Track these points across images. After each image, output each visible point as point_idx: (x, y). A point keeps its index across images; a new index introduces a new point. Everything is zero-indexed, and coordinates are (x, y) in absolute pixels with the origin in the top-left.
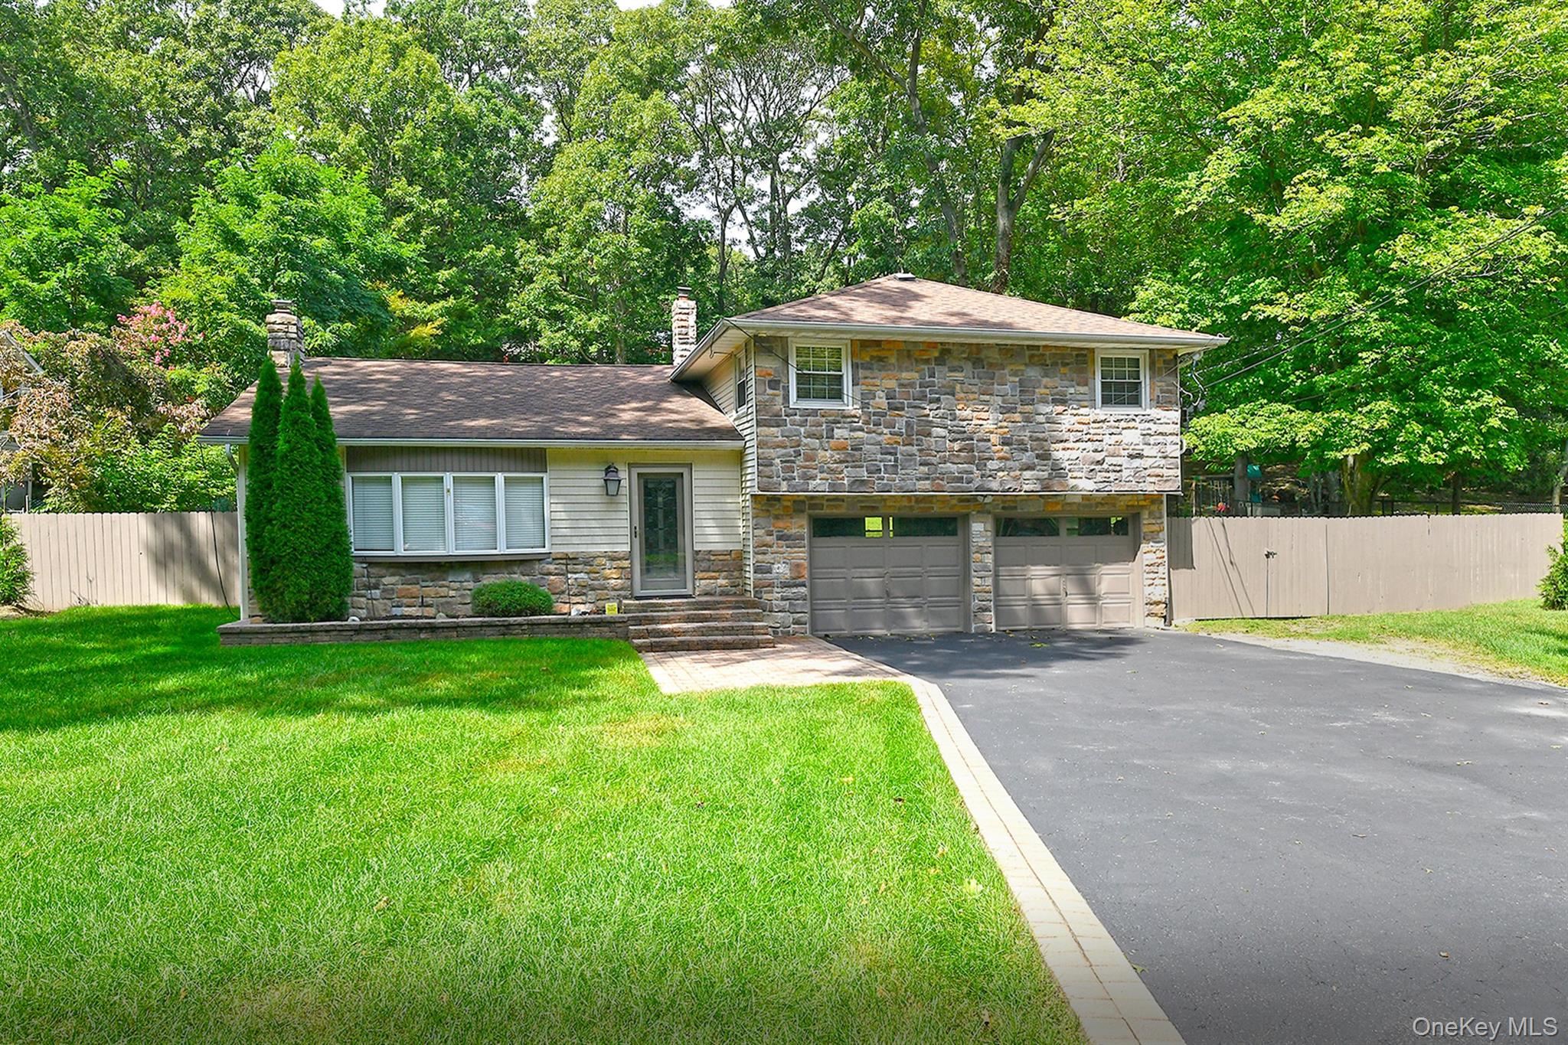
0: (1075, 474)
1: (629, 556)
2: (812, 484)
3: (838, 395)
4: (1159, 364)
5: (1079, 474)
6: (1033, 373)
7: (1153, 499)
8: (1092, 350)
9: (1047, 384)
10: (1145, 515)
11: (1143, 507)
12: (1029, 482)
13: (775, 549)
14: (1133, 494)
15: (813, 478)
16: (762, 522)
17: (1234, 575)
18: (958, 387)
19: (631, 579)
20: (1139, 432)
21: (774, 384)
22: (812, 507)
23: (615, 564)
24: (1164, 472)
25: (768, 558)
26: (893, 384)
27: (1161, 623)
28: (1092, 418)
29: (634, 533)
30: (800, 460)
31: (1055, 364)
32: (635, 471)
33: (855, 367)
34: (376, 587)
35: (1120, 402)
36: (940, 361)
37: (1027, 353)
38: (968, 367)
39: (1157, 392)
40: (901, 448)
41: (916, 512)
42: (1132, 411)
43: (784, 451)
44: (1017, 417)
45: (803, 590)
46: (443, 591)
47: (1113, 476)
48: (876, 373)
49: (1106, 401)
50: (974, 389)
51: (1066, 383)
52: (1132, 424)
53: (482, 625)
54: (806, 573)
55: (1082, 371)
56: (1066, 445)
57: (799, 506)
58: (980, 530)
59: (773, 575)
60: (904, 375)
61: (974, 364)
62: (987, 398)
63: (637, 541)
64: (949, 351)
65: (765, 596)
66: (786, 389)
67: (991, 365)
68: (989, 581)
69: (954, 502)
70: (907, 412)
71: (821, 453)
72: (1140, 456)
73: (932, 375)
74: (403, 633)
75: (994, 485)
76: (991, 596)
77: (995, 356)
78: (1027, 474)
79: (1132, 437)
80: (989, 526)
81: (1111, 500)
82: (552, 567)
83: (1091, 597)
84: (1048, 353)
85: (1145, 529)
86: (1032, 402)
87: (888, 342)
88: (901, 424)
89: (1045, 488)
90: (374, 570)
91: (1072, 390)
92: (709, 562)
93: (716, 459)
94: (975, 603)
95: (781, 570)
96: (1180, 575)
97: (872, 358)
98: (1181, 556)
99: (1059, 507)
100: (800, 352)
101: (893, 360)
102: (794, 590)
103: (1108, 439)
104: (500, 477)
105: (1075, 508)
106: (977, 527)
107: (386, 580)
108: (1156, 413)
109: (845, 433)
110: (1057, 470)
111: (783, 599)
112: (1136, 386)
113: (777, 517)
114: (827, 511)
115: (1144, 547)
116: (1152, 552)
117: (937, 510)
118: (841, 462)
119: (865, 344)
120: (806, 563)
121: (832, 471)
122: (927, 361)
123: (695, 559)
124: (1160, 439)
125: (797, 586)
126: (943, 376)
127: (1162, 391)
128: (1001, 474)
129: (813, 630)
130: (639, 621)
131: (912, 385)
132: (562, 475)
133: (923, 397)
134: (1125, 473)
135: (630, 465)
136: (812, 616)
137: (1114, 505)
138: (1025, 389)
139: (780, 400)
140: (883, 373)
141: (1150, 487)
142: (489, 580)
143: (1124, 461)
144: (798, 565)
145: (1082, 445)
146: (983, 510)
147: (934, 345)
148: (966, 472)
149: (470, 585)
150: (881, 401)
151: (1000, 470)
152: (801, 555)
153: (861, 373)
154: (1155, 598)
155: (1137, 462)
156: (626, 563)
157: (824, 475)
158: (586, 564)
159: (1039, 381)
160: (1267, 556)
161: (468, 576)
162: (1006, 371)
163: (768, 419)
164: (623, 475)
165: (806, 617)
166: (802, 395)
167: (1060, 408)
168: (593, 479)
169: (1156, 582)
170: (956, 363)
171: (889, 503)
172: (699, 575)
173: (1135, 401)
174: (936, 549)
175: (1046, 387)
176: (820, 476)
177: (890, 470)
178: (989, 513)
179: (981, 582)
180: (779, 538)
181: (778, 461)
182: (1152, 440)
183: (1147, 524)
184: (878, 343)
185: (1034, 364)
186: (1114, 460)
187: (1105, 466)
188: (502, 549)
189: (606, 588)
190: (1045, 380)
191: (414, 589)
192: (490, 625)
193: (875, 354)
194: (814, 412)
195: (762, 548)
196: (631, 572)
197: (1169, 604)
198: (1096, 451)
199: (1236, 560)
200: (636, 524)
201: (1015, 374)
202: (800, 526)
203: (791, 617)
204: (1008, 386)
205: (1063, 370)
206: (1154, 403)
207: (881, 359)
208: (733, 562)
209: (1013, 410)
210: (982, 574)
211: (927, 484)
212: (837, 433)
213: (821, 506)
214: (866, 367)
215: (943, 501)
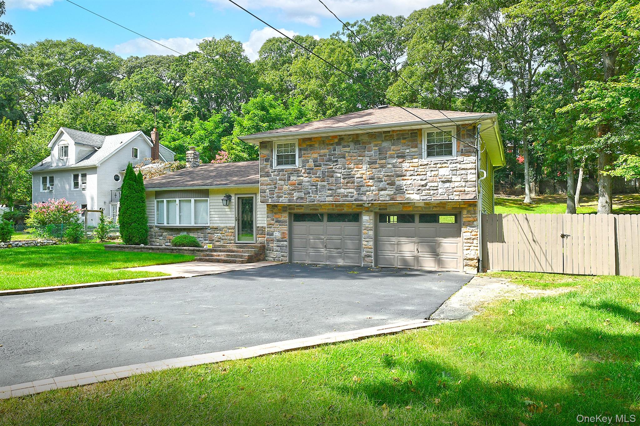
0: (409, 192)
1: (234, 228)
2: (283, 200)
3: (294, 163)
4: (462, 133)
5: (412, 192)
6: (385, 144)
8: (420, 130)
9: (394, 149)
10: (465, 212)
11: (462, 208)
12: (385, 196)
13: (275, 226)
15: (281, 197)
16: (270, 215)
17: (536, 248)
18: (347, 154)
19: (235, 236)
20: (449, 169)
21: (267, 160)
22: (290, 209)
23: (230, 231)
24: (467, 189)
25: (272, 229)
26: (316, 156)
27: (474, 270)
28: (420, 163)
29: (236, 219)
30: (277, 190)
31: (398, 139)
32: (237, 196)
33: (300, 150)
34: (161, 236)
35: (439, 154)
36: (338, 144)
37: (384, 135)
38: (352, 145)
39: (462, 147)
40: (320, 183)
41: (336, 212)
42: (445, 158)
43: (270, 186)
44: (377, 166)
45: (285, 243)
47: (432, 192)
48: (309, 152)
49: (429, 154)
50: (355, 154)
51: (405, 147)
52: (444, 165)
54: (287, 236)
55: (414, 141)
56: (405, 178)
57: (284, 209)
58: (367, 220)
59: (274, 237)
60: (322, 151)
61: (355, 143)
62: (361, 158)
63: (236, 222)
64: (342, 139)
65: (271, 245)
66: (272, 162)
67: (363, 143)
68: (372, 243)
69: (354, 206)
70: (323, 168)
71: (285, 186)
72: (450, 181)
73: (335, 150)
75: (365, 198)
76: (373, 250)
77: (366, 138)
78: (382, 193)
79: (444, 172)
80: (372, 217)
83: (435, 253)
84: (395, 134)
85: (464, 220)
86: (385, 158)
87: (314, 138)
88: (319, 173)
89: (392, 199)
90: (161, 231)
91: (408, 151)
94: (364, 253)
95: (277, 235)
97: (307, 145)
99: (411, 209)
100: (279, 146)
101: (317, 145)
102: (282, 243)
103: (429, 174)
104: (193, 200)
105: (420, 209)
106: (365, 218)
107: (164, 234)
108: (460, 158)
109: (295, 178)
110: (400, 190)
111: (277, 246)
112: (450, 146)
113: (275, 213)
114: (297, 211)
115: (463, 229)
117: (346, 210)
118: (293, 190)
119: (305, 140)
120: (287, 232)
121: (289, 194)
122: (332, 144)
123: (257, 230)
124: (463, 172)
125: (282, 241)
126: (339, 150)
127: (465, 147)
128: (368, 193)
131: (325, 155)
132: (214, 198)
133: (330, 160)
134: (440, 191)
135: (236, 194)
137: (444, 207)
138: (382, 153)
139: (269, 166)
140: (312, 151)
141: (456, 197)
143: (439, 184)
144: (283, 233)
145: (413, 177)
146: (368, 210)
147: (335, 137)
148: (350, 193)
150: (311, 163)
151: (367, 191)
152: (285, 229)
153: (303, 152)
154: (471, 257)
155: (447, 185)
157: (286, 196)
158: (220, 230)
159: (390, 148)
160: (563, 236)
162: (372, 145)
163: (263, 174)
164: (233, 198)
165: (287, 254)
166: (279, 163)
167: (401, 160)
169: (471, 248)
170: (346, 144)
171: (323, 207)
172: (258, 236)
173: (450, 153)
174: (348, 227)
175: (393, 150)
176: (284, 196)
177: (314, 193)
178: (372, 211)
179: (367, 243)
180: (276, 222)
181: (268, 190)
182: (458, 172)
183: (465, 217)
184: (310, 139)
185: (387, 140)
186: (433, 184)
187: (427, 187)
188: (193, 224)
189: (226, 240)
190: (392, 147)
193: (308, 143)
194: (282, 170)
195: (270, 225)
196: (235, 234)
197: (481, 260)
198: (422, 180)
199: (537, 238)
201: (376, 146)
202: (285, 217)
204: (373, 152)
205: (402, 141)
206: (460, 153)
207: (311, 146)
209: (375, 163)
210: (368, 240)
211: (331, 199)
212: (292, 178)
213: (294, 209)
214: (305, 150)
215: (349, 206)
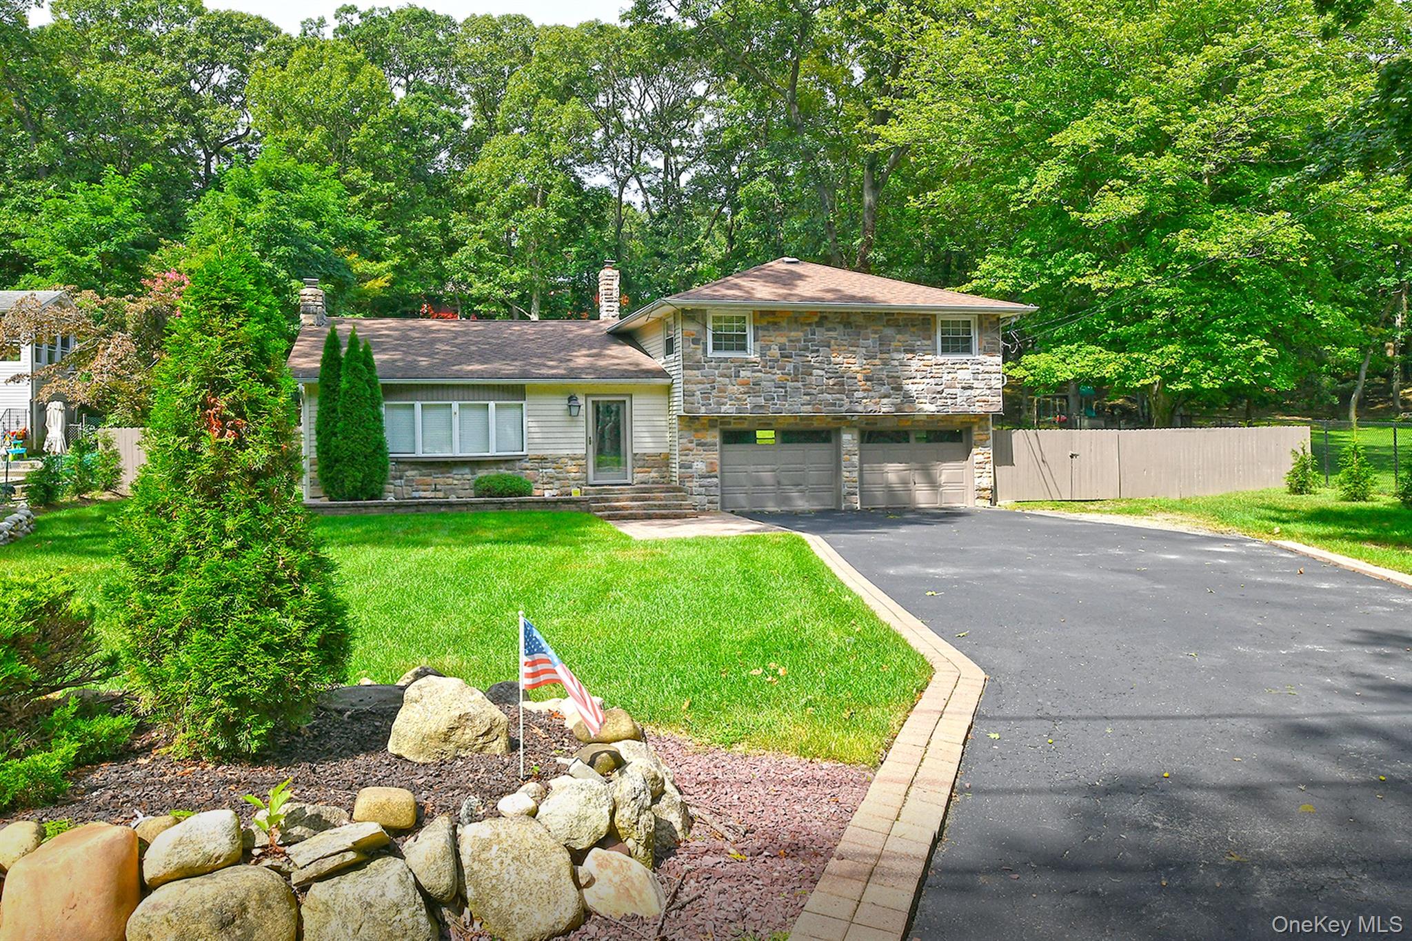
0: (921, 401)
1: (584, 458)
2: (723, 408)
3: (743, 348)
4: (986, 324)
5: (924, 401)
6: (889, 332)
7: (983, 418)
8: (935, 315)
9: (899, 339)
10: (976, 428)
11: (973, 423)
12: (885, 407)
13: (694, 452)
14: (966, 414)
15: (724, 404)
16: (686, 434)
17: (1045, 470)
18: (833, 342)
19: (586, 473)
20: (970, 371)
21: (696, 341)
22: (722, 423)
23: (574, 463)
24: (990, 398)
25: (690, 458)
26: (784, 340)
27: (988, 504)
28: (934, 362)
29: (589, 441)
30: (715, 393)
31: (906, 325)
32: (591, 399)
33: (756, 329)
34: (401, 478)
35: (956, 351)
36: (819, 324)
37: (885, 318)
38: (841, 328)
39: (984, 343)
40: (789, 384)
41: (801, 427)
42: (965, 357)
43: (703, 386)
44: (877, 362)
45: (715, 480)
46: (449, 481)
47: (949, 401)
48: (772, 333)
49: (945, 350)
50: (845, 343)
51: (915, 338)
52: (964, 366)
53: (485, 503)
54: (718, 469)
55: (928, 330)
56: (915, 381)
57: (712, 423)
58: (849, 439)
59: (693, 470)
60: (792, 334)
61: (845, 326)
62: (854, 349)
63: (591, 447)
64: (826, 318)
65: (687, 484)
66: (705, 344)
67: (857, 326)
68: (856, 474)
69: (829, 420)
70: (796, 360)
71: (730, 387)
72: (971, 388)
73: (814, 334)
74: (430, 508)
75: (860, 408)
76: (857, 484)
77: (860, 320)
78: (885, 401)
79: (964, 375)
80: (856, 436)
81: (949, 418)
82: (528, 465)
83: (933, 484)
84: (901, 318)
85: (975, 438)
86: (888, 352)
87: (781, 312)
88: (789, 367)
89: (898, 410)
90: (399, 467)
91: (919, 343)
92: (645, 461)
93: (652, 390)
94: (845, 490)
95: (699, 466)
96: (1003, 471)
97: (769, 322)
98: (1003, 456)
99: (909, 423)
100: (716, 319)
101: (784, 324)
102: (709, 480)
103: (946, 377)
104: (492, 404)
105: (921, 423)
106: (846, 437)
107: (409, 473)
108: (982, 358)
109: (748, 374)
110: (908, 398)
111: (700, 486)
112: (969, 340)
113: (696, 431)
114: (733, 426)
115: (975, 451)
116: (981, 455)
117: (816, 425)
118: (745, 393)
119: (763, 314)
120: (718, 462)
121: (738, 399)
122: (810, 324)
123: (633, 459)
124: (987, 376)
125: (710, 477)
126: (820, 334)
127: (988, 343)
128: (865, 401)
129: (723, 508)
130: (597, 501)
131: (798, 341)
132: (538, 402)
133: (807, 349)
134: (959, 400)
135: (588, 395)
136: (722, 499)
137: (952, 422)
138: (883, 343)
139: (700, 351)
140: (777, 333)
141: (978, 409)
142: (482, 473)
143: (958, 391)
144: (712, 463)
145: (926, 381)
146: (851, 425)
147: (815, 313)
148: (839, 400)
149: (469, 477)
150: (775, 352)
151: (864, 398)
152: (714, 456)
153: (760, 333)
154: (983, 486)
155: (968, 392)
156: (583, 462)
157: (733, 402)
158: (553, 462)
159: (894, 337)
160: (1072, 457)
161: (467, 470)
162: (869, 331)
163: (690, 364)
164: (581, 402)
165: (718, 499)
166: (716, 348)
167: (910, 356)
168: (560, 404)
169: (984, 475)
170: (830, 326)
171: (780, 421)
172: (638, 470)
173: (968, 350)
174: (816, 452)
175: (899, 341)
176: (729, 402)
177: (781, 398)
178: (855, 427)
179: (849, 475)
180: (698, 445)
181: (698, 393)
182: (980, 377)
183: (976, 434)
184: (773, 313)
185: (890, 326)
186: (951, 391)
187: (944, 395)
188: (493, 452)
189: (566, 479)
190: (898, 337)
191: (428, 479)
192: (491, 503)
193: (771, 320)
194: (726, 360)
195: (685, 451)
196: (587, 468)
197: (994, 490)
198: (936, 384)
199: (1047, 459)
200: (590, 435)
201: (876, 333)
202: (714, 437)
203: (706, 499)
204: (871, 342)
205: (912, 329)
206: (982, 351)
207: (775, 323)
208: (664, 462)
209: (874, 357)
210: (850, 469)
211: (809, 408)
212: (742, 373)
213: (729, 423)
214: (764, 329)
215: (821, 419)
